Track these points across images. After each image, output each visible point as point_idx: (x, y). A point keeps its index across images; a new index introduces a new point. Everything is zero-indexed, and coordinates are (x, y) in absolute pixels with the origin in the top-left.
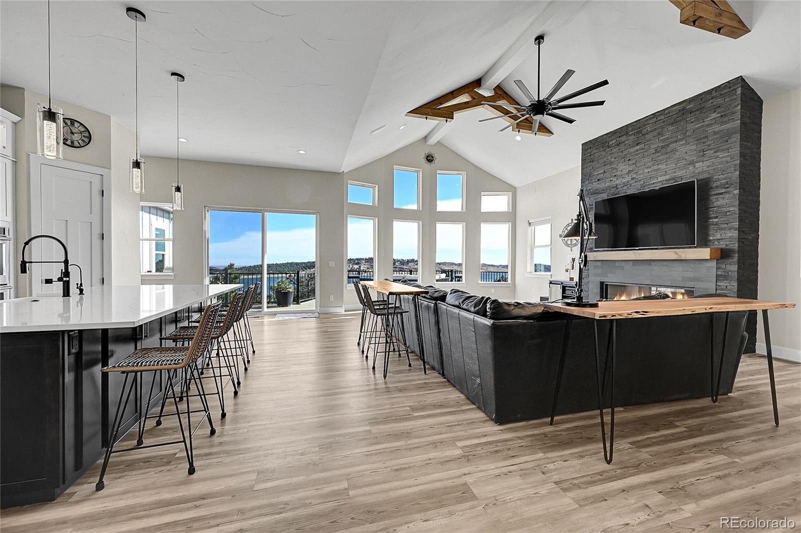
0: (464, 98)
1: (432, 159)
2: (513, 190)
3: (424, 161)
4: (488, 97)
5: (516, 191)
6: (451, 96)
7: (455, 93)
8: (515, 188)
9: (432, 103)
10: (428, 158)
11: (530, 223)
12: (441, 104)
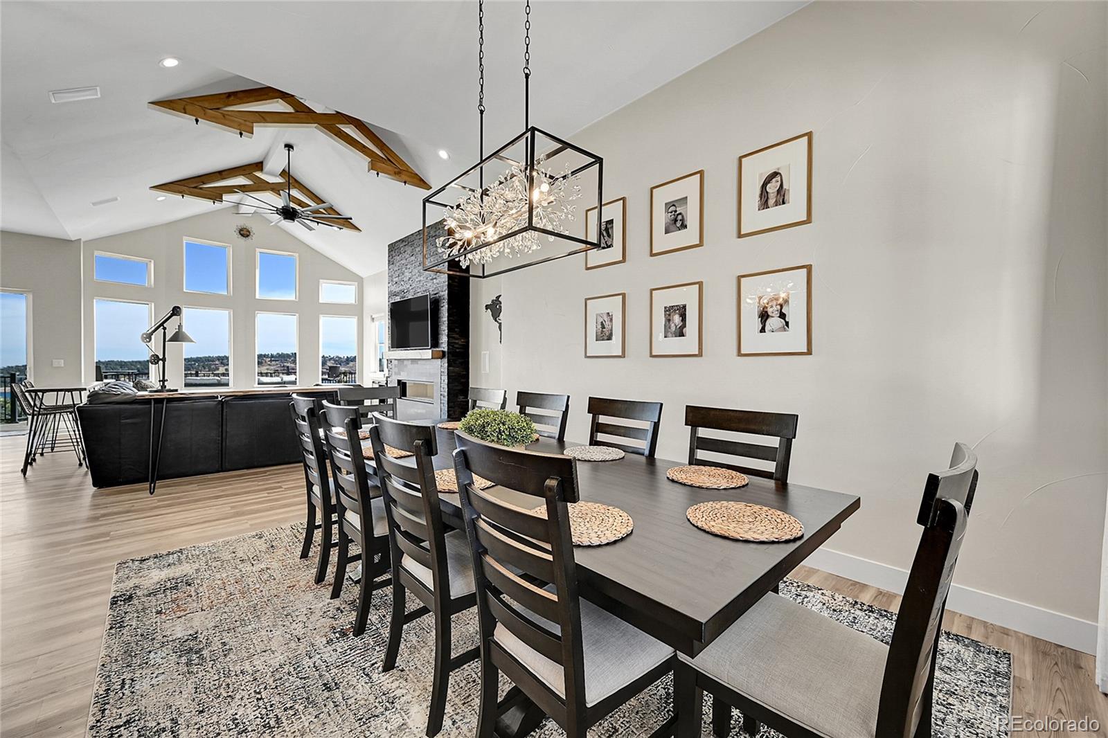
0: (241, 181)
1: (248, 233)
2: (360, 281)
3: (236, 235)
4: (273, 183)
5: (363, 282)
6: (219, 176)
7: (223, 173)
8: (362, 278)
9: (189, 181)
10: (242, 232)
11: (373, 319)
12: (204, 184)
